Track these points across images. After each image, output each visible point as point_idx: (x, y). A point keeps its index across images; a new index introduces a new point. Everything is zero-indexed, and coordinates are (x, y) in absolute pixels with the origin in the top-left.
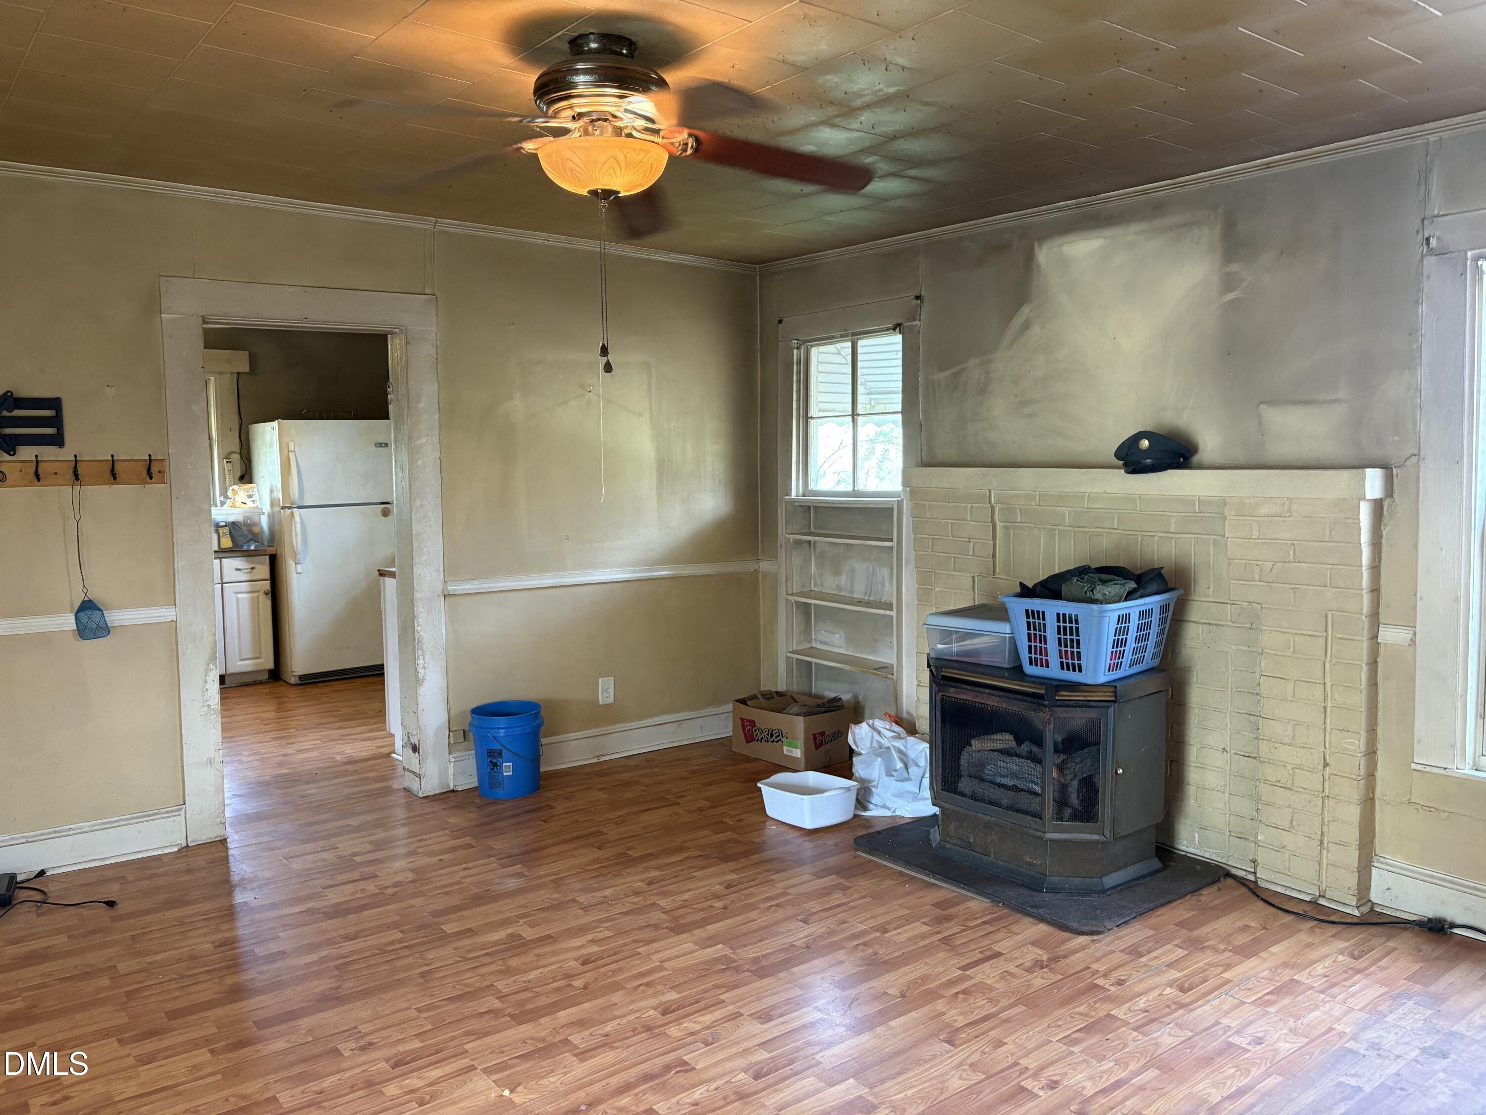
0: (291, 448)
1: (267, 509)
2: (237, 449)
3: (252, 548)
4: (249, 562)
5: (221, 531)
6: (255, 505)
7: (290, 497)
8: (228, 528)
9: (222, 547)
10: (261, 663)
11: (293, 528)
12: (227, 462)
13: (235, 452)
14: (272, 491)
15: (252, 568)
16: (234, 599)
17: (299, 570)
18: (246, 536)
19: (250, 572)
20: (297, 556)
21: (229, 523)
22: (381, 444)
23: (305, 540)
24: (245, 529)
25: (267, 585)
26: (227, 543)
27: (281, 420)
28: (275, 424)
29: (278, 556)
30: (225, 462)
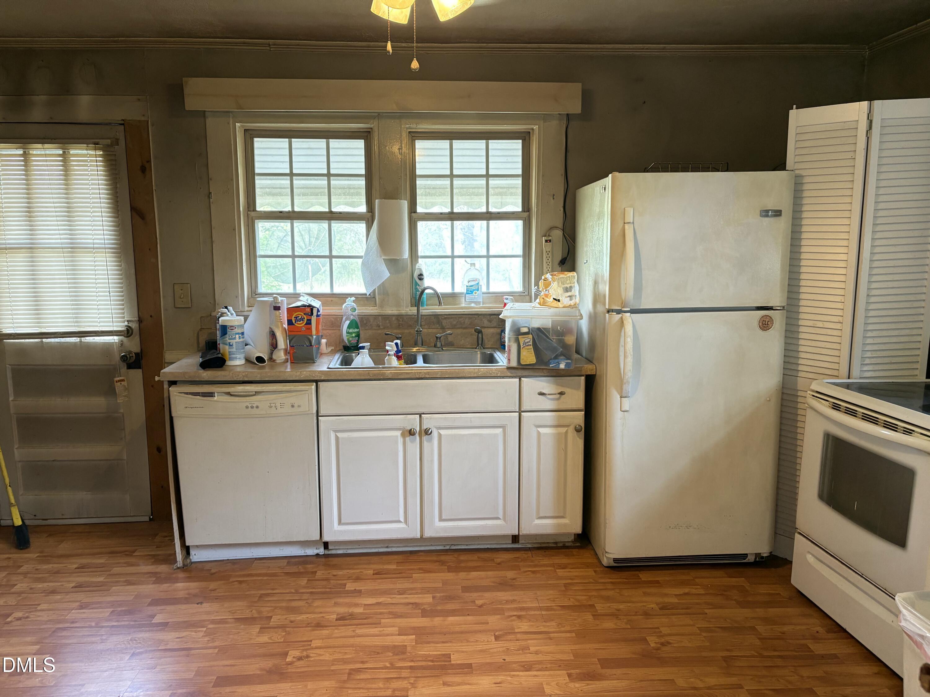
0: (629, 218)
1: (587, 307)
2: (560, 224)
3: (562, 366)
4: (558, 384)
5: (522, 340)
6: (572, 303)
7: (620, 295)
8: (530, 336)
9: (523, 362)
10: (565, 525)
11: (622, 343)
12: (546, 241)
13: (556, 227)
14: (596, 283)
15: (561, 394)
16: (535, 435)
17: (626, 407)
18: (554, 349)
19: (558, 399)
20: (624, 387)
21: (533, 329)
22: (767, 211)
23: (638, 362)
24: (554, 338)
25: (579, 418)
26: (529, 357)
27: (617, 174)
28: (608, 181)
29: (597, 377)
30: (544, 241)
